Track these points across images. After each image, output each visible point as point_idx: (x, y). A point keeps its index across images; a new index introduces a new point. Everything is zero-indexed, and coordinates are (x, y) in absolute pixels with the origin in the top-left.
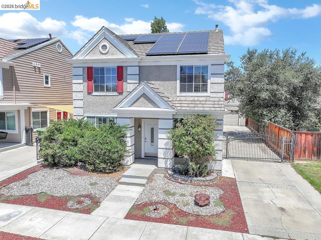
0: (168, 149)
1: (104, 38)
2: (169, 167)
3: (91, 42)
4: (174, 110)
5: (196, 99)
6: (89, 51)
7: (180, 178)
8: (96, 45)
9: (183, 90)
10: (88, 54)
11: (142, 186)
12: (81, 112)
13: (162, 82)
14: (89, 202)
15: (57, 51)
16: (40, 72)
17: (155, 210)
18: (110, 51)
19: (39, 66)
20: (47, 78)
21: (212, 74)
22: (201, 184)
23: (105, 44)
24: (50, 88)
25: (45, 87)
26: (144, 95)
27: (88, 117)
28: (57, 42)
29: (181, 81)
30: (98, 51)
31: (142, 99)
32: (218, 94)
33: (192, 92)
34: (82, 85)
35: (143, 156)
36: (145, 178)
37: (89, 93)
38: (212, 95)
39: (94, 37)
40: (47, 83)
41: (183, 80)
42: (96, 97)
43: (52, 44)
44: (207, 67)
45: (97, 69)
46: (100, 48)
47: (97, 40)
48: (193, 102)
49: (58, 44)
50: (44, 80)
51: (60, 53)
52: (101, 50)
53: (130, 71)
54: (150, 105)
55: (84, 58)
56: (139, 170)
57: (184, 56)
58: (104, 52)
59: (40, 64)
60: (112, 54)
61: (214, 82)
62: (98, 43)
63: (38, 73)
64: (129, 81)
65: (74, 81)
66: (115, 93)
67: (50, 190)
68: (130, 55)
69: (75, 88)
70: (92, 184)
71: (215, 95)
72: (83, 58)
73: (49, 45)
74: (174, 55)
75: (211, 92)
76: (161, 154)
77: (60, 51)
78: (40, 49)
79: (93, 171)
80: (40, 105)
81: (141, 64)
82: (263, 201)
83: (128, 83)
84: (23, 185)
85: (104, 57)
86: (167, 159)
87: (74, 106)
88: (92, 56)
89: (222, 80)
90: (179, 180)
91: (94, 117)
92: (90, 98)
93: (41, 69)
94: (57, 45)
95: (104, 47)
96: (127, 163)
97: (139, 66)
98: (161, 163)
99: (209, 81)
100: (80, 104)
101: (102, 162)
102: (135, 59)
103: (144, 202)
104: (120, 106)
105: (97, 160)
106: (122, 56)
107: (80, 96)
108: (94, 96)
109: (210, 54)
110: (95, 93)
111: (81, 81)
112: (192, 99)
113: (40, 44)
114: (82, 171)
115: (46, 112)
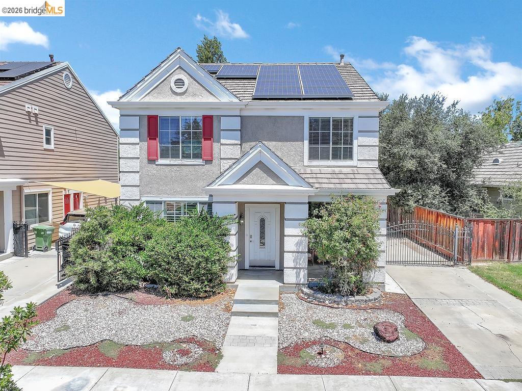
0: (301, 252)
1: (180, 67)
2: (302, 281)
3: (154, 74)
4: (312, 189)
5: (337, 170)
6: (151, 89)
7: (328, 299)
8: (164, 78)
9: (313, 155)
10: (148, 94)
11: (273, 316)
12: (135, 193)
13: (280, 143)
14: (200, 351)
15: (63, 86)
16: (37, 122)
17: (320, 354)
18: (189, 89)
19: (37, 112)
20: (48, 132)
21: (359, 132)
22: (363, 306)
23: (180, 78)
24: (53, 151)
25: (45, 150)
26: (261, 165)
27: (148, 202)
28: (64, 70)
29: (310, 143)
30: (168, 89)
31: (257, 170)
32: (369, 162)
33: (329, 159)
34: (138, 147)
35: (247, 266)
36: (273, 303)
37: (151, 161)
38: (360, 164)
39: (162, 65)
40: (48, 141)
41: (313, 140)
42: (164, 167)
43: (56, 73)
44: (352, 120)
45: (165, 120)
46: (173, 85)
47: (167, 71)
48: (335, 176)
49: (65, 73)
50: (44, 136)
51: (68, 89)
52: (174, 88)
53: (225, 123)
54: (271, 181)
55: (142, 101)
56: (255, 289)
57: (317, 101)
58: (179, 91)
59: (37, 108)
60: (194, 95)
61: (364, 144)
62: (168, 74)
63: (35, 123)
64: (223, 141)
65: (122, 140)
66: (199, 161)
67: (116, 335)
68: (226, 98)
69: (124, 151)
70: (185, 319)
71: (365, 164)
72: (139, 99)
73: (51, 75)
74: (300, 99)
75: (358, 160)
76: (289, 261)
77: (69, 86)
78: (37, 81)
79: (176, 296)
80: (38, 182)
81: (245, 113)
82: (469, 327)
83: (221, 144)
84: (57, 330)
85: (178, 99)
86: (300, 268)
87: (122, 183)
88: (157, 98)
89: (375, 141)
90: (327, 302)
91: (160, 203)
92: (152, 168)
93: (39, 116)
94: (64, 75)
95: (179, 82)
96: (230, 279)
97: (240, 116)
98: (290, 276)
99: (355, 143)
100: (135, 179)
101: (193, 280)
102: (236, 104)
103: (293, 344)
104: (219, 183)
105: (185, 277)
106: (211, 99)
107: (135, 165)
108: (161, 165)
109: (358, 101)
110: (161, 161)
111: (137, 140)
112: (330, 170)
113: (37, 71)
114: (153, 296)
115: (46, 195)
